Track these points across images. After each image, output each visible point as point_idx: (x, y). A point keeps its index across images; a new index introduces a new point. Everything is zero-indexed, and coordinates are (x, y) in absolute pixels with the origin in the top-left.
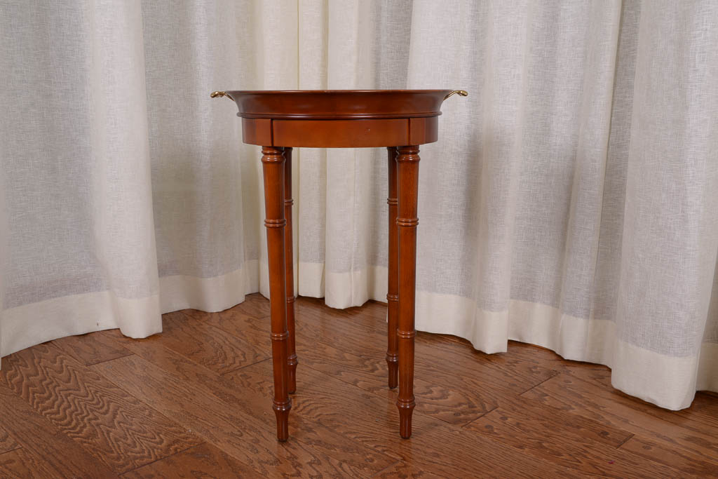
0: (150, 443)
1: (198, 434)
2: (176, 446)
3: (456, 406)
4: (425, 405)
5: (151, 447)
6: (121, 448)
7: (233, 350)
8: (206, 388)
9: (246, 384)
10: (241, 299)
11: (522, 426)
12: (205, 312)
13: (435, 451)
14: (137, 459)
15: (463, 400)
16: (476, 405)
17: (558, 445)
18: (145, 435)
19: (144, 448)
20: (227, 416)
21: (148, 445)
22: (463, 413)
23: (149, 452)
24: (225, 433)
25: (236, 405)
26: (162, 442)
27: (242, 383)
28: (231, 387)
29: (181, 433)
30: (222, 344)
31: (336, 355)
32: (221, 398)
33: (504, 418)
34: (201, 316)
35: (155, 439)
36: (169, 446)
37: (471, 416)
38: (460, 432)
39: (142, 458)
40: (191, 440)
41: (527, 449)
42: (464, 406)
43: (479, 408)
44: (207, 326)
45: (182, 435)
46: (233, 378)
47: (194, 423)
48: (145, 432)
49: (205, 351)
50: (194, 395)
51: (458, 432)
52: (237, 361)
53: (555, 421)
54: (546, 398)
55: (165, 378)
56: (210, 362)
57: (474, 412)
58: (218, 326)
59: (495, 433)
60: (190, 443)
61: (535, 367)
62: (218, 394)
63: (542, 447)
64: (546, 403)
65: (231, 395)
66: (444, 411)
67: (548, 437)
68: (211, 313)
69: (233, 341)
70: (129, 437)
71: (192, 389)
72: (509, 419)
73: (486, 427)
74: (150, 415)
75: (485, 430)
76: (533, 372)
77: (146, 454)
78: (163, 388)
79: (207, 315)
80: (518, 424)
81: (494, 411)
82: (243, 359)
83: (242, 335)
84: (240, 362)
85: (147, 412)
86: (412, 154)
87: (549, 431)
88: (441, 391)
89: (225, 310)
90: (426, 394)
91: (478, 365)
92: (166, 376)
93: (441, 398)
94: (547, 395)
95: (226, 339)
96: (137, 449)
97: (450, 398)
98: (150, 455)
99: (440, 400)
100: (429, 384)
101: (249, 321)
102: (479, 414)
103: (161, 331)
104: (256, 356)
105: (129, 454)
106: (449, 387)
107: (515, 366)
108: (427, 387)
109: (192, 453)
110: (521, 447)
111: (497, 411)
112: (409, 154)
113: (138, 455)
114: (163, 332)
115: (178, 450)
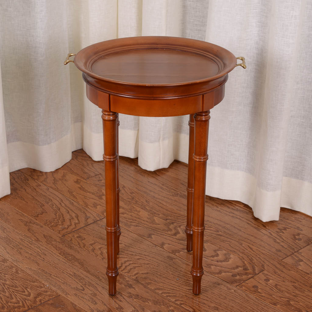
0: (22, 296)
1: (54, 288)
2: (40, 298)
3: (234, 269)
4: (212, 267)
5: (23, 299)
6: (3, 299)
7: (68, 212)
8: (53, 249)
9: (82, 245)
10: (68, 157)
11: (279, 287)
12: (41, 172)
13: (216, 306)
14: (16, 308)
15: (240, 263)
16: (249, 268)
17: (301, 304)
18: (17, 289)
19: (19, 300)
20: (71, 273)
21: (21, 297)
22: (238, 274)
23: (23, 303)
24: (71, 288)
25: (78, 264)
26: (29, 295)
27: (79, 244)
28: (71, 248)
29: (41, 287)
30: (59, 206)
31: (148, 218)
32: (65, 258)
33: (267, 280)
34: (38, 176)
35: (24, 292)
36: (35, 298)
37: (244, 277)
38: (235, 290)
39: (19, 307)
40: (49, 293)
41: (279, 306)
42: (240, 268)
43: (250, 271)
44: (45, 187)
45: (43, 289)
46: (71, 240)
47: (49, 279)
48: (16, 287)
49: (47, 212)
50: (45, 255)
51: (233, 291)
52: (73, 224)
53: (304, 284)
54: (301, 263)
55: (21, 239)
56: (53, 224)
57: (246, 274)
58: (53, 186)
59: (259, 292)
60: (50, 296)
61: (299, 234)
62: (62, 254)
63: (290, 304)
64: (300, 268)
65: (72, 255)
66: (225, 272)
67: (295, 296)
68: (46, 173)
69: (67, 203)
70: (6, 290)
71: (43, 249)
72: (271, 281)
73: (254, 287)
74: (17, 272)
75: (252, 289)
76: (296, 239)
77: (21, 304)
78: (21, 249)
79: (43, 175)
80: (276, 285)
81: (261, 273)
82: (77, 221)
83: (74, 197)
84: (75, 224)
85: (14, 270)
86: (204, 116)
87: (297, 292)
88: (225, 255)
89: (57, 170)
90: (213, 256)
91: (255, 230)
92: (21, 238)
93: (224, 261)
94: (302, 261)
95: (62, 201)
96: (14, 300)
97: (231, 261)
98: (24, 305)
99: (224, 263)
100: (217, 248)
101: (77, 182)
102: (250, 276)
103: (9, 193)
104: (87, 218)
105: (9, 304)
106: (231, 251)
107: (283, 233)
108: (215, 251)
109: (52, 304)
110: (275, 304)
111: (263, 274)
112: (203, 116)
113: (16, 305)
114: (11, 194)
115: (42, 301)
